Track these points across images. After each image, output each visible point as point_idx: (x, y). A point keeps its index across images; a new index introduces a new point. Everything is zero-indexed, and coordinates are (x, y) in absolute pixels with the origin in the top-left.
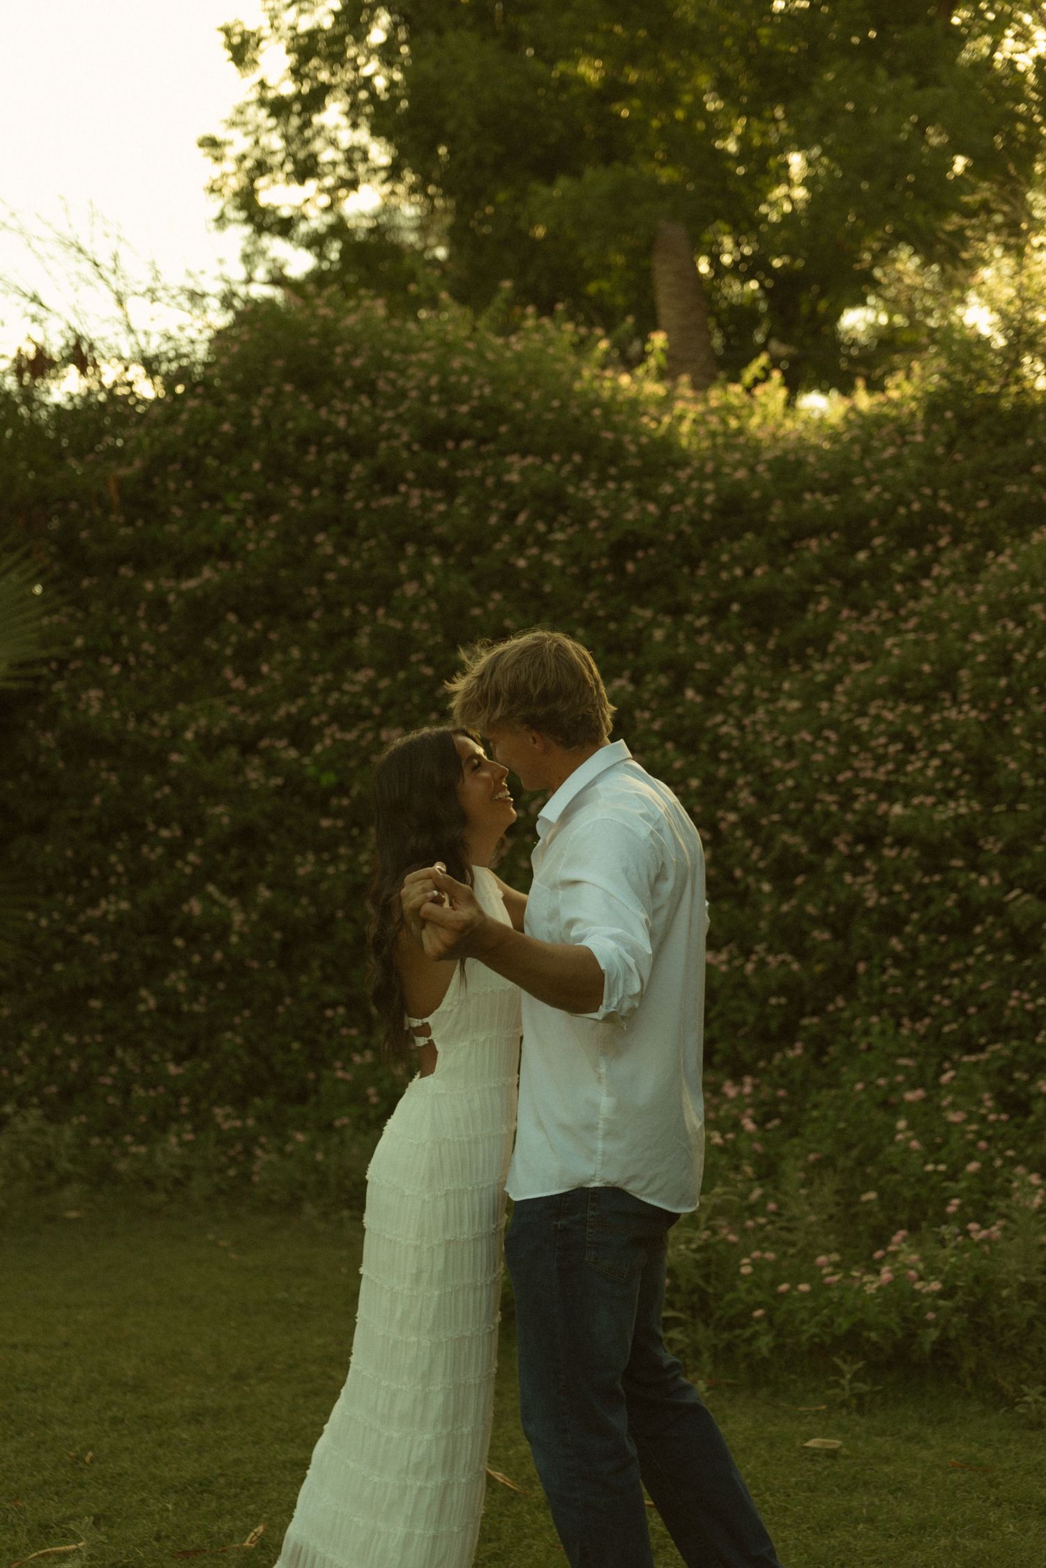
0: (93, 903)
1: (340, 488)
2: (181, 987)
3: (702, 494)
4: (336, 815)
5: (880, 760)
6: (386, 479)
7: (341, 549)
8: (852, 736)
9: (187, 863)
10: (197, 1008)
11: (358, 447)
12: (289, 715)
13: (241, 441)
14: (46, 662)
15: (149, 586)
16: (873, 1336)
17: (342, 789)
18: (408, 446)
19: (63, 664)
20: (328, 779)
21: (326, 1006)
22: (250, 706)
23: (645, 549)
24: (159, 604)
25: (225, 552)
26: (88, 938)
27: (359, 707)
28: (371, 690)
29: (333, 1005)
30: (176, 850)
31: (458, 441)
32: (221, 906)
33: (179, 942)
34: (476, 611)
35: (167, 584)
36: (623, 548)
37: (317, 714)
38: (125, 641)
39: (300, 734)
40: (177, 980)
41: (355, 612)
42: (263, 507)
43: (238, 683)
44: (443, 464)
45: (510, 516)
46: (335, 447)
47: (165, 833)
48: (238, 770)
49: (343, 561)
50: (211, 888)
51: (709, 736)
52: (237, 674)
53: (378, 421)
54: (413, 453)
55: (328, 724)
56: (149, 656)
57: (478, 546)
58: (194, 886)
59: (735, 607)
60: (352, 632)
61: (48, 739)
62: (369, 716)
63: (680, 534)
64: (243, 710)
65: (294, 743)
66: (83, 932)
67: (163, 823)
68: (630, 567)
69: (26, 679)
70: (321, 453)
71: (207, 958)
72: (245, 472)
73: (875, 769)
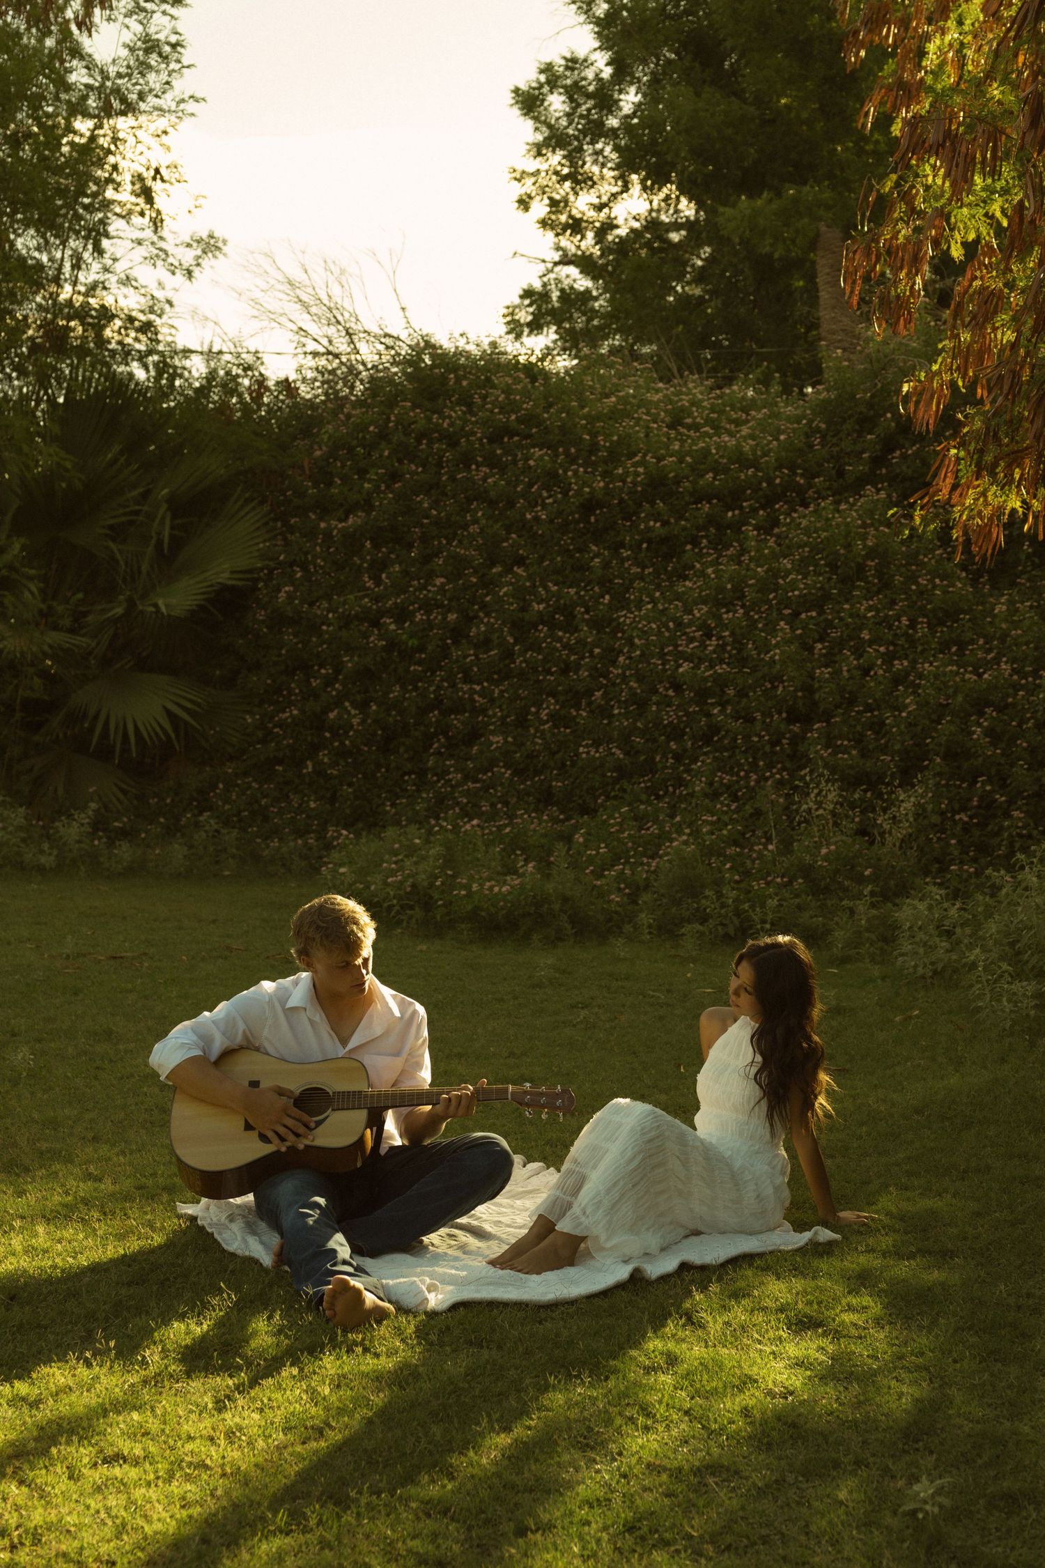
0: (284, 712)
1: (439, 465)
2: (326, 760)
3: (637, 474)
4: (420, 663)
5: (692, 640)
6: (466, 461)
7: (436, 504)
8: (679, 624)
9: (334, 689)
10: (335, 772)
11: (452, 440)
12: (395, 603)
13: (383, 436)
14: (262, 569)
15: (323, 525)
16: (483, 914)
17: (421, 649)
18: (480, 440)
19: (271, 572)
20: (413, 642)
21: (405, 773)
22: (377, 599)
23: (601, 508)
24: (328, 535)
25: (368, 505)
26: (276, 730)
27: (436, 600)
28: (442, 589)
29: (409, 773)
30: (329, 682)
31: (511, 438)
32: (349, 713)
33: (327, 735)
34: (505, 544)
35: (334, 523)
36: (589, 506)
37: (413, 604)
38: (310, 557)
39: (402, 615)
40: (324, 757)
41: (440, 543)
42: (394, 476)
43: (370, 584)
44: (499, 452)
45: (531, 485)
46: (439, 440)
47: (323, 671)
48: (365, 636)
49: (434, 512)
50: (347, 704)
51: (614, 624)
52: (370, 578)
53: (466, 422)
54: (482, 444)
55: (420, 608)
56: (321, 567)
57: (511, 504)
58: (338, 703)
59: (645, 545)
60: (437, 555)
61: (261, 616)
62: (442, 606)
63: (621, 501)
64: (371, 601)
65: (395, 622)
66: (275, 726)
67: (321, 666)
68: (593, 519)
69: (247, 580)
70: (431, 442)
71: (342, 744)
72: (381, 456)
73: (687, 646)
